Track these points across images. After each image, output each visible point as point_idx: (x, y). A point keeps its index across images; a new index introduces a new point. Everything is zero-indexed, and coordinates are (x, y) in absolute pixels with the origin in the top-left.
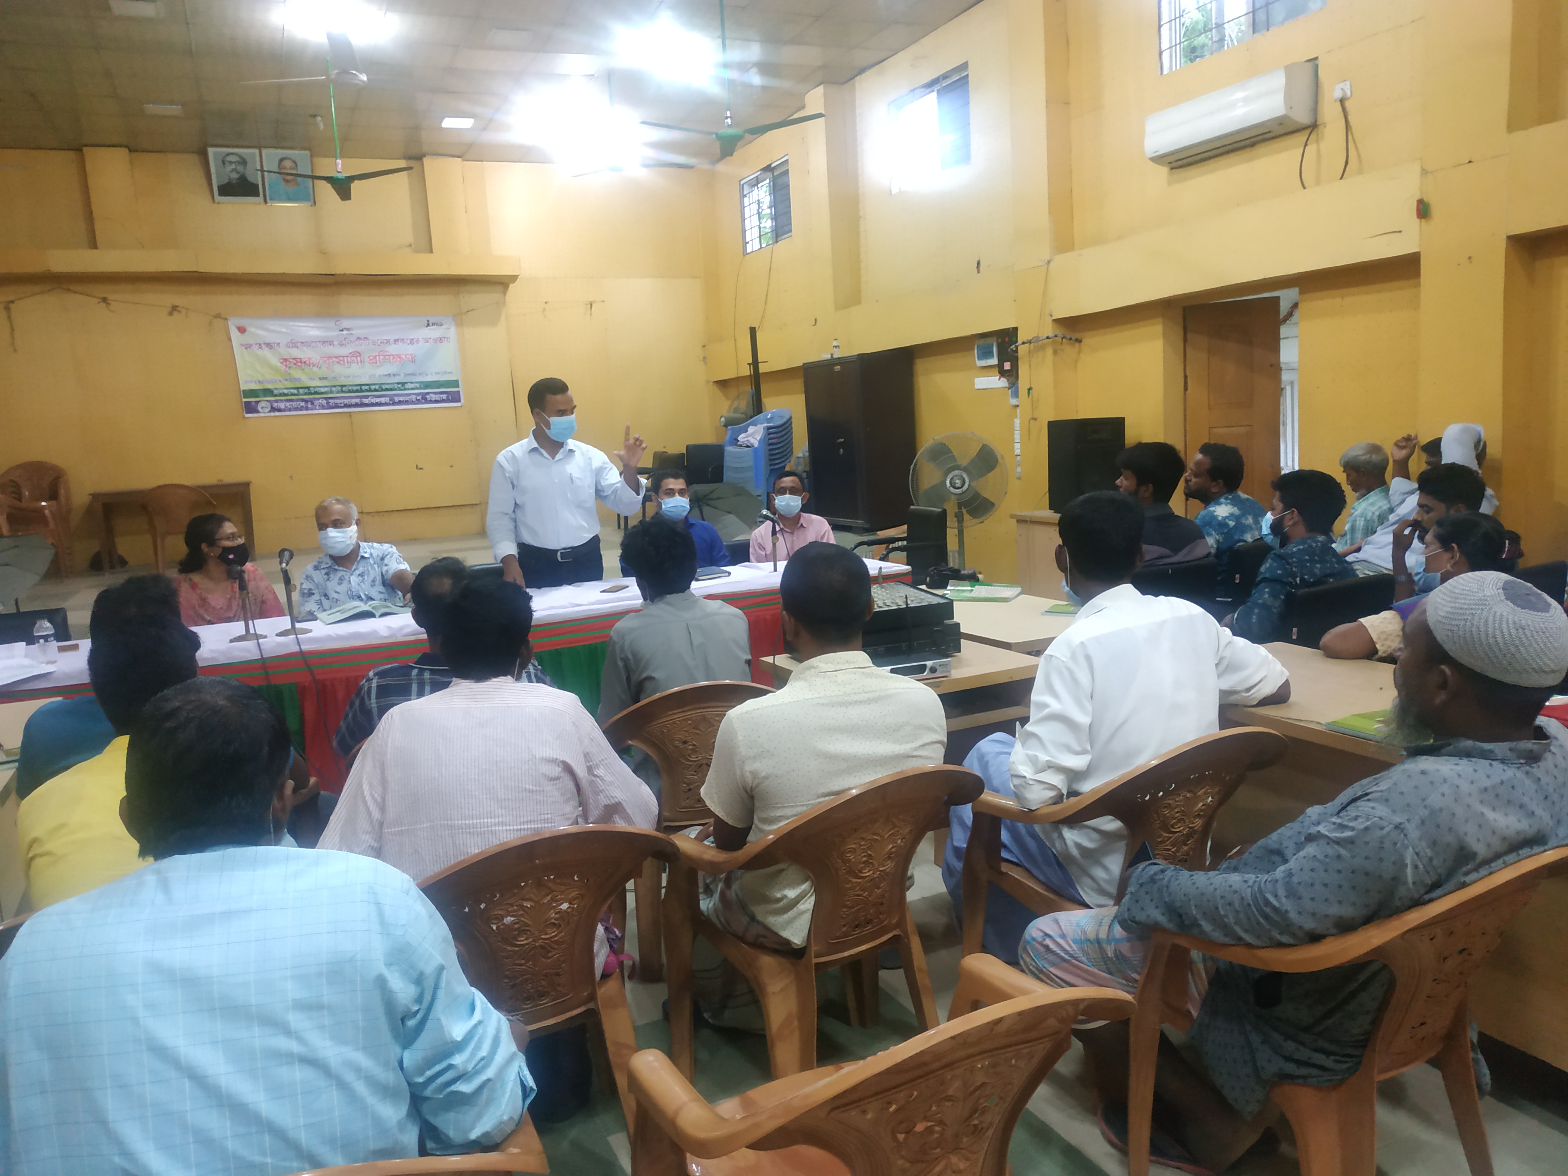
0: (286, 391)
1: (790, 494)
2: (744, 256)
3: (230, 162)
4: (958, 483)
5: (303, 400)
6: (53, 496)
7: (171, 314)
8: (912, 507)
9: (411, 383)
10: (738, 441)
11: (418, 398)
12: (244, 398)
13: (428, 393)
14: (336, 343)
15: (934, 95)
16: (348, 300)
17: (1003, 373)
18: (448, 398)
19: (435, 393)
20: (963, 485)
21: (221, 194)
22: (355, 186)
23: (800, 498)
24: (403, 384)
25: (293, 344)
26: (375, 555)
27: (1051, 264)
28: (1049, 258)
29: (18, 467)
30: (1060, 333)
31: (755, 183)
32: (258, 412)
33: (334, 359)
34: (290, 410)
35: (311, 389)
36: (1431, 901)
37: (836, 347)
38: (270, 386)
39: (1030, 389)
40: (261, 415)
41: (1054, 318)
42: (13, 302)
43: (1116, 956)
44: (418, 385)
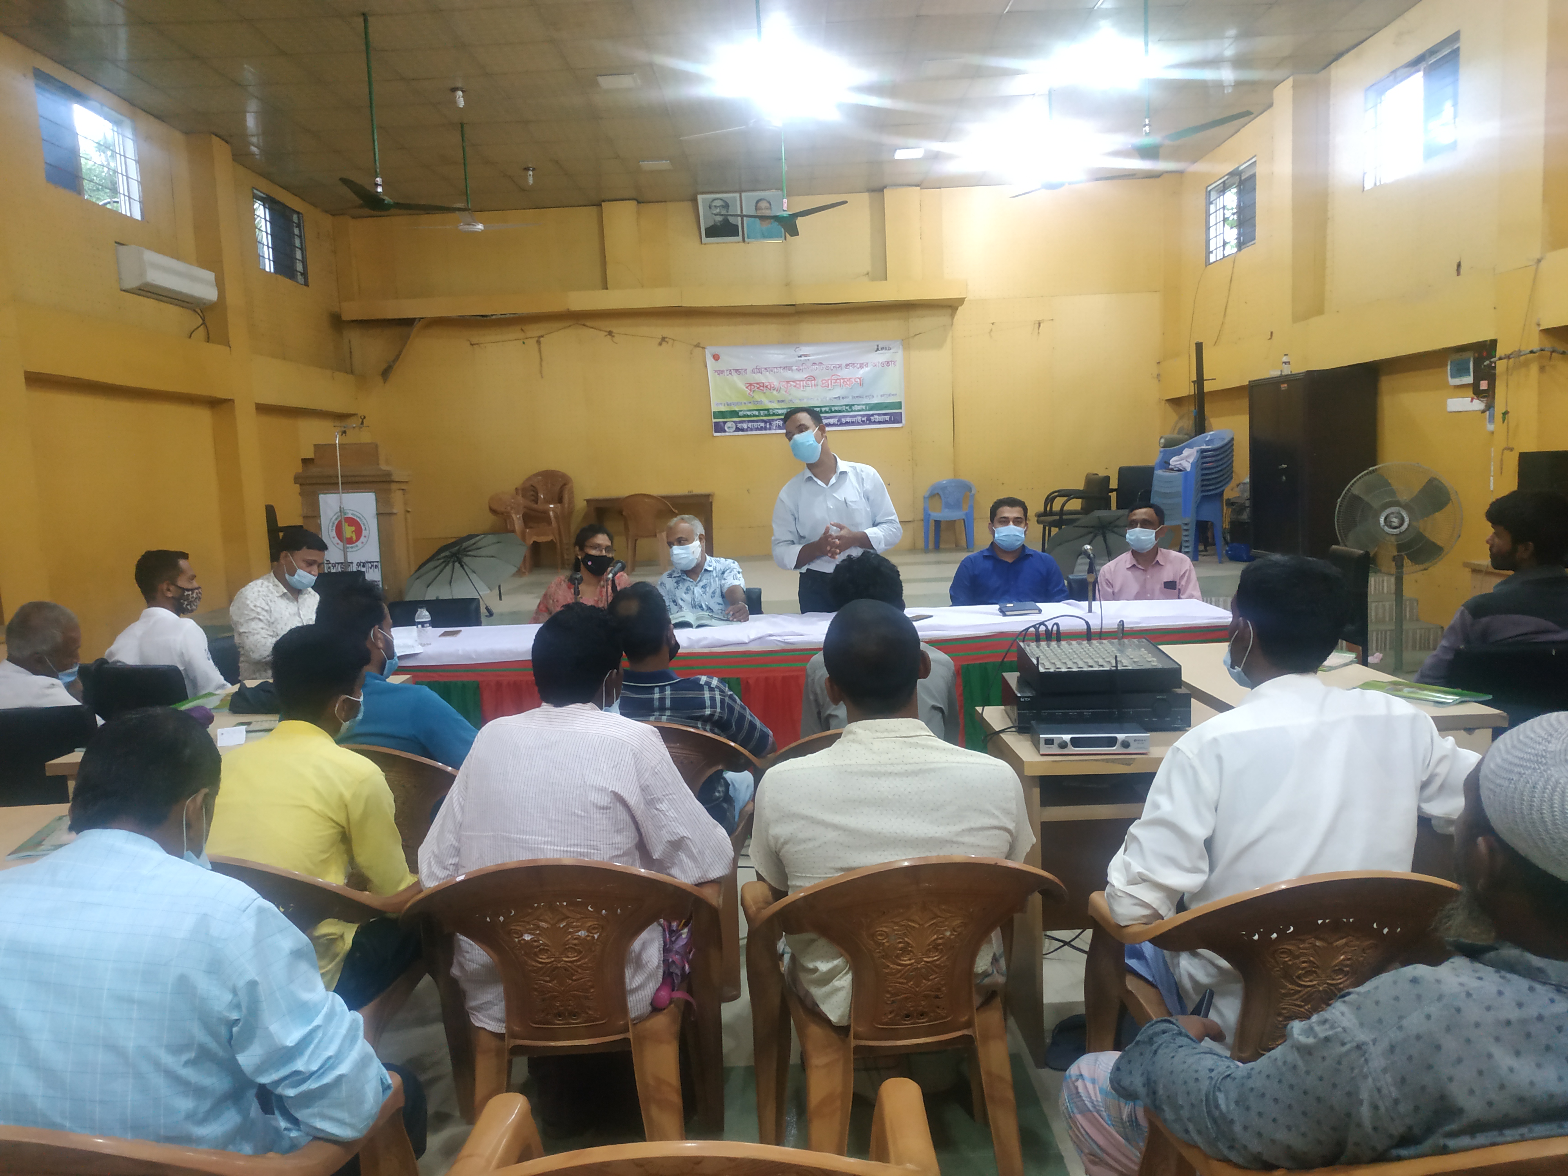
0: (749, 413)
1: (1142, 527)
2: (1206, 266)
3: (715, 206)
4: (1395, 521)
5: (763, 421)
6: (560, 500)
7: (660, 344)
8: (1334, 547)
9: (858, 405)
10: (1169, 464)
11: (863, 419)
12: (714, 418)
13: (873, 415)
14: (794, 368)
15: (1421, 74)
16: (809, 328)
17: (1478, 393)
18: (890, 418)
19: (879, 415)
20: (1402, 524)
21: (707, 236)
22: (800, 222)
23: (1155, 531)
24: (851, 406)
25: (758, 370)
26: (718, 569)
27: (1543, 262)
28: (1538, 256)
29: (539, 474)
30: (1548, 344)
31: (1223, 189)
32: (725, 431)
33: (792, 383)
34: (751, 430)
35: (771, 411)
36: (1399, 1159)
37: (1285, 363)
38: (737, 409)
39: (1505, 414)
40: (727, 434)
41: (1541, 328)
42: (542, 336)
43: (1130, 1121)
44: (864, 407)
